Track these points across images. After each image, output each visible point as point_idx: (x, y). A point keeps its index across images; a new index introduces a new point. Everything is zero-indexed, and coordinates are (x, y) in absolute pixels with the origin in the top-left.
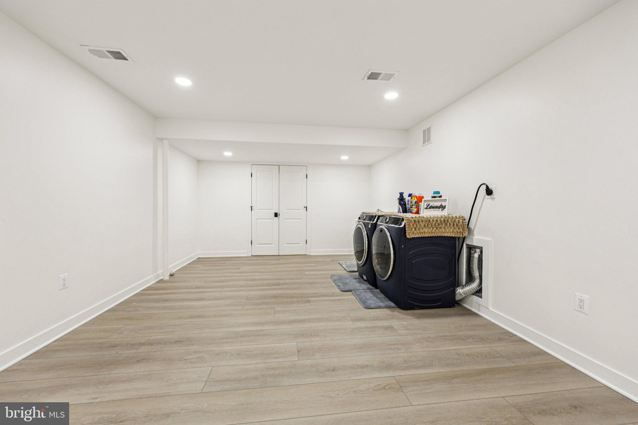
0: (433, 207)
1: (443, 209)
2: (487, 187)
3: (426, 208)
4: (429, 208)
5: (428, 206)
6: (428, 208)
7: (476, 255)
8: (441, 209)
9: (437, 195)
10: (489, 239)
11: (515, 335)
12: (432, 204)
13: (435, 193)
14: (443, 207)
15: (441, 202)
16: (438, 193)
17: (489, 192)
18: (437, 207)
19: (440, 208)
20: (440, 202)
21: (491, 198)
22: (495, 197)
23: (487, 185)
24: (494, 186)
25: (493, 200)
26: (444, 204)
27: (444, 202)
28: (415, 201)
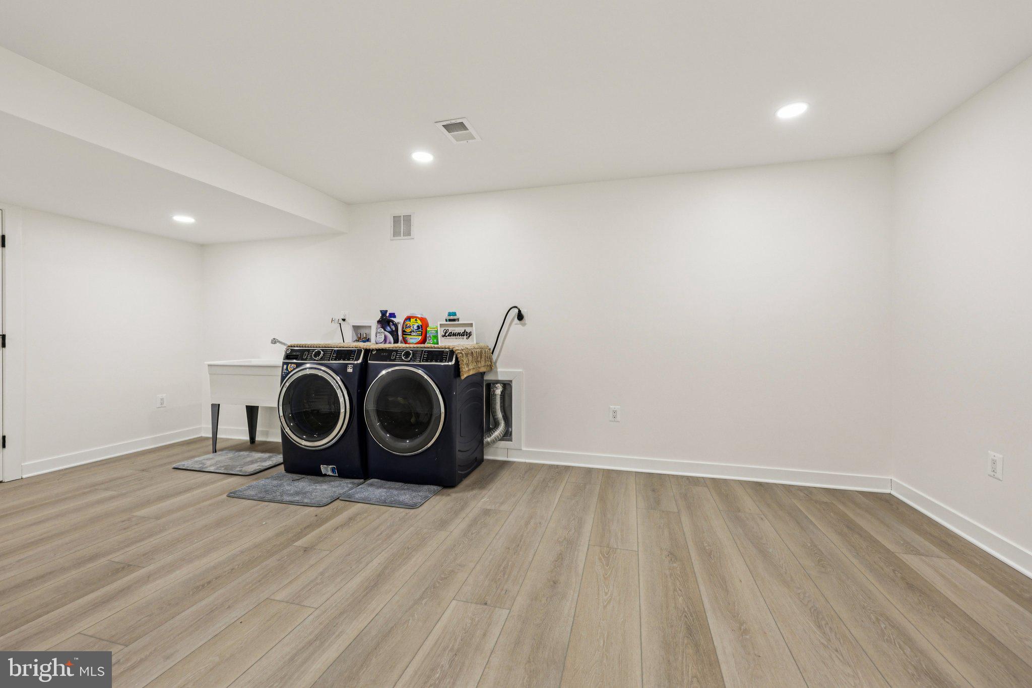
0: (454, 335)
1: (469, 337)
2: (520, 311)
3: (444, 336)
4: (449, 335)
5: (446, 333)
6: (447, 335)
7: (498, 391)
8: (465, 337)
9: (452, 318)
10: (521, 370)
11: (543, 464)
12: (451, 329)
13: (450, 314)
14: (469, 335)
15: (465, 327)
16: (455, 314)
17: (520, 317)
18: (459, 334)
19: (464, 335)
20: (463, 327)
21: (521, 324)
22: (526, 322)
23: (519, 309)
24: (526, 311)
25: (523, 326)
26: (468, 330)
27: (468, 326)
28: (417, 325)
